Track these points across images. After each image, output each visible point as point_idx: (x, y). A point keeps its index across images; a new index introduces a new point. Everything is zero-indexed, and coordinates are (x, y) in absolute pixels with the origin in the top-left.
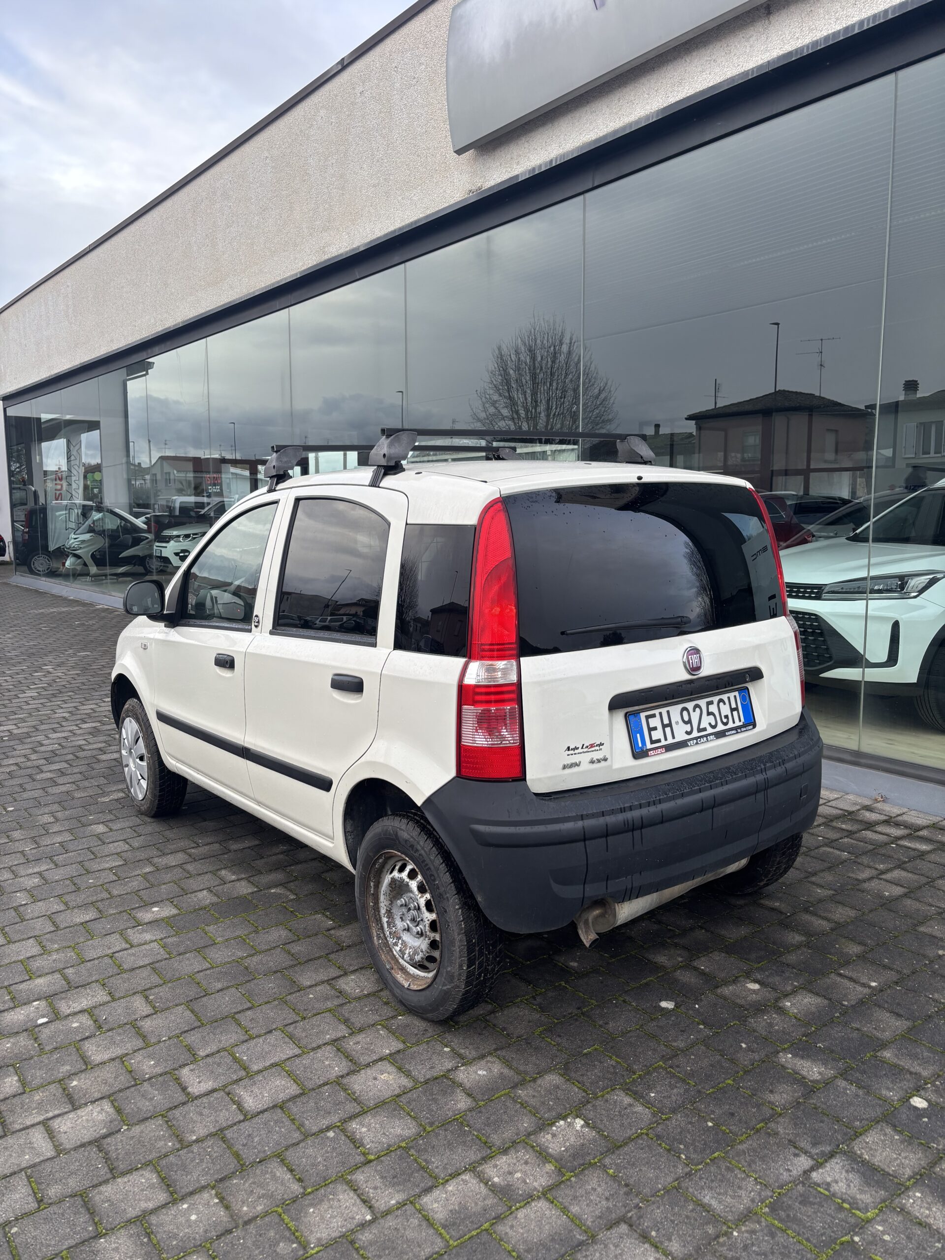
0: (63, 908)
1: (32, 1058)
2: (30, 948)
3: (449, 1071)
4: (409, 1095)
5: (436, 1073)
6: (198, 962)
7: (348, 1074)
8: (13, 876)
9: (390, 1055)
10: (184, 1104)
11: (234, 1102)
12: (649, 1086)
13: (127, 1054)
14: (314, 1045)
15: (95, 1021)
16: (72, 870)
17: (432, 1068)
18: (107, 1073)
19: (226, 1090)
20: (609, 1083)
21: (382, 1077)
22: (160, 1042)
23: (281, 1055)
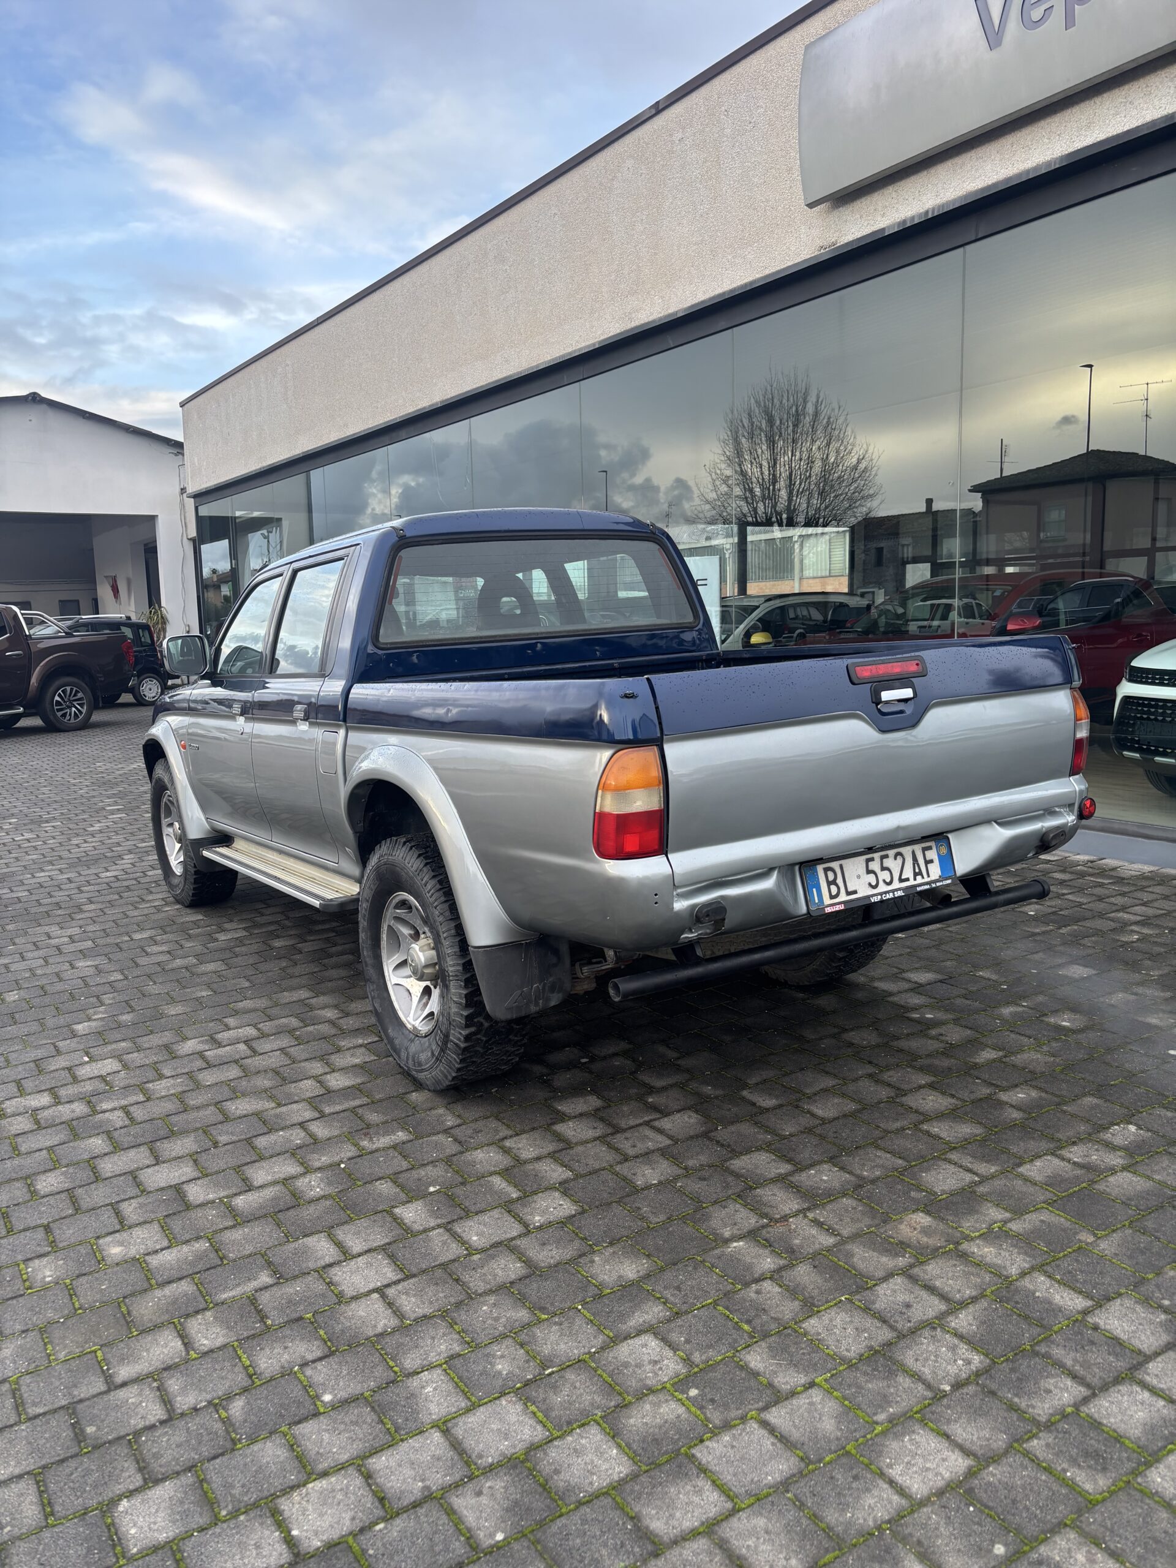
3: (989, 1094)
4: (963, 1109)
5: (978, 1096)
7: (897, 1096)
9: (928, 1084)
10: (761, 1113)
11: (806, 1113)
14: (852, 1078)
17: (973, 1092)
18: (674, 1094)
19: (793, 1105)
20: (1147, 1103)
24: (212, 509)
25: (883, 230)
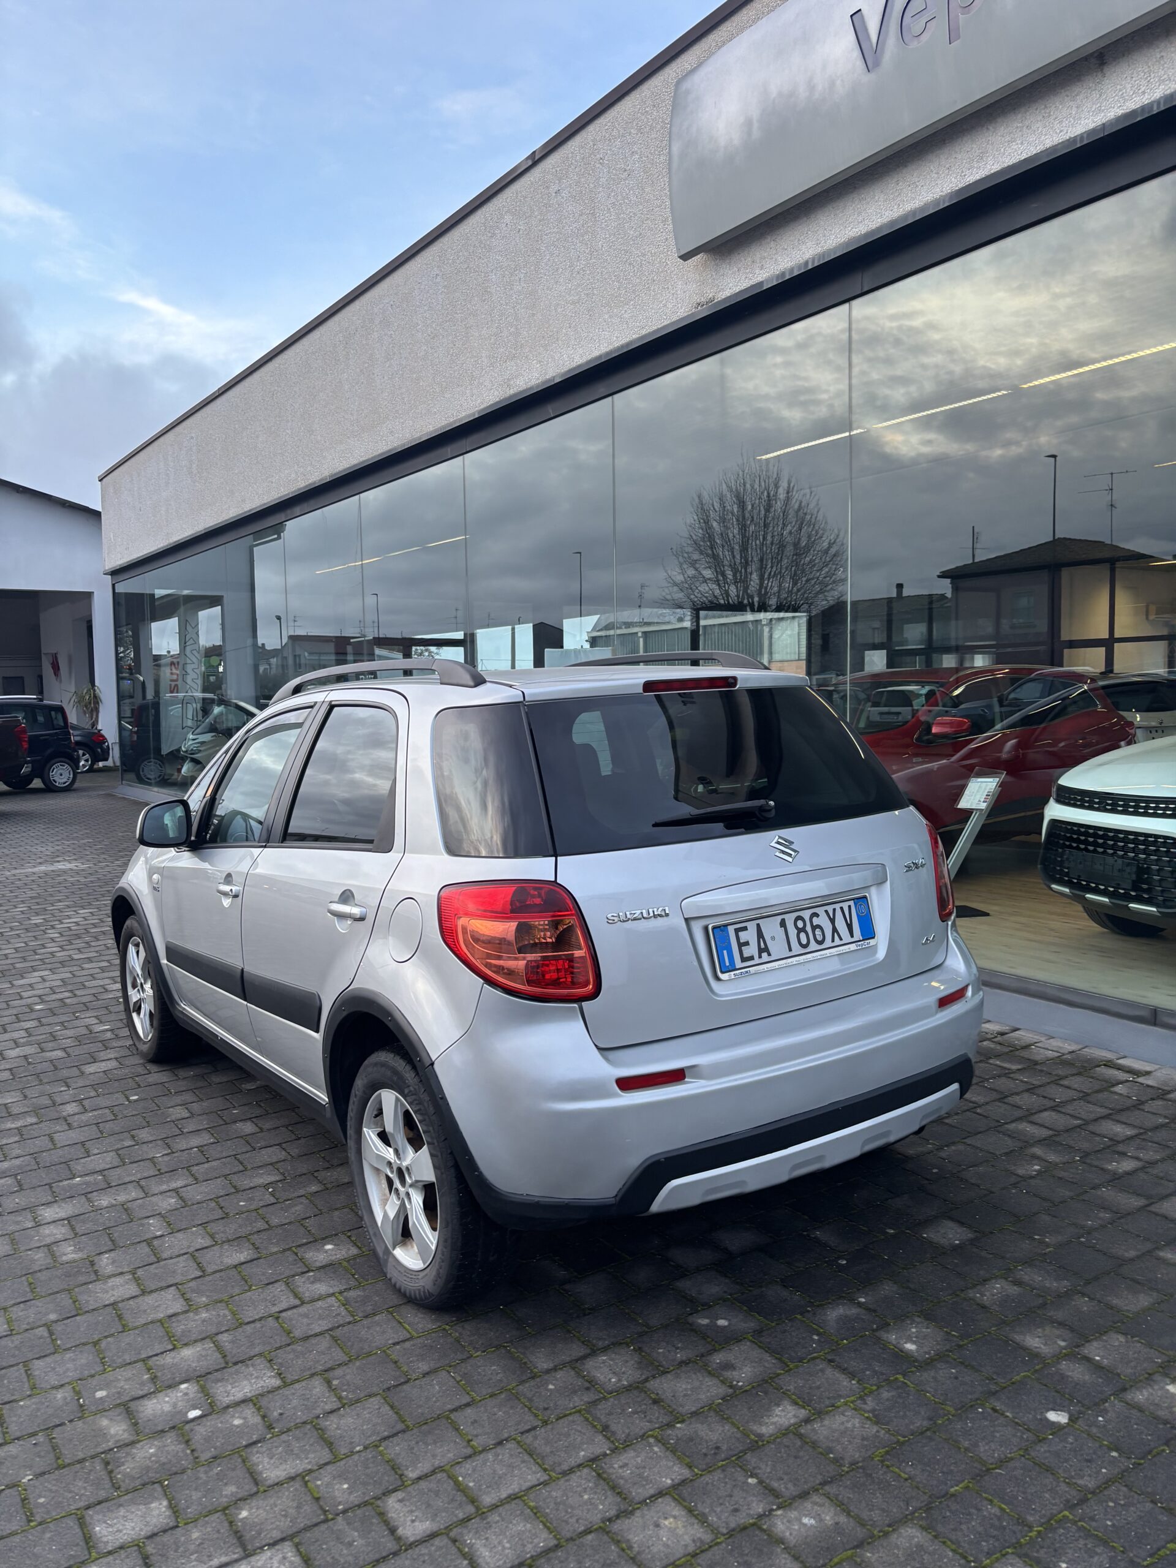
0: (208, 1242)
1: (183, 1471)
2: (169, 1303)
3: (760, 1516)
4: (709, 1554)
5: (742, 1519)
6: (392, 1328)
7: (618, 1517)
8: (142, 1195)
9: (675, 1487)
10: (395, 1554)
11: (465, 1556)
12: (1055, 1550)
13: (310, 1471)
14: (565, 1467)
15: (264, 1417)
16: (216, 1187)
17: (736, 1510)
18: (285, 1500)
19: (452, 1534)
20: (996, 1544)
21: (666, 1523)
22: (352, 1453)
23: (521, 1482)
24: (127, 586)
25: (761, 283)
